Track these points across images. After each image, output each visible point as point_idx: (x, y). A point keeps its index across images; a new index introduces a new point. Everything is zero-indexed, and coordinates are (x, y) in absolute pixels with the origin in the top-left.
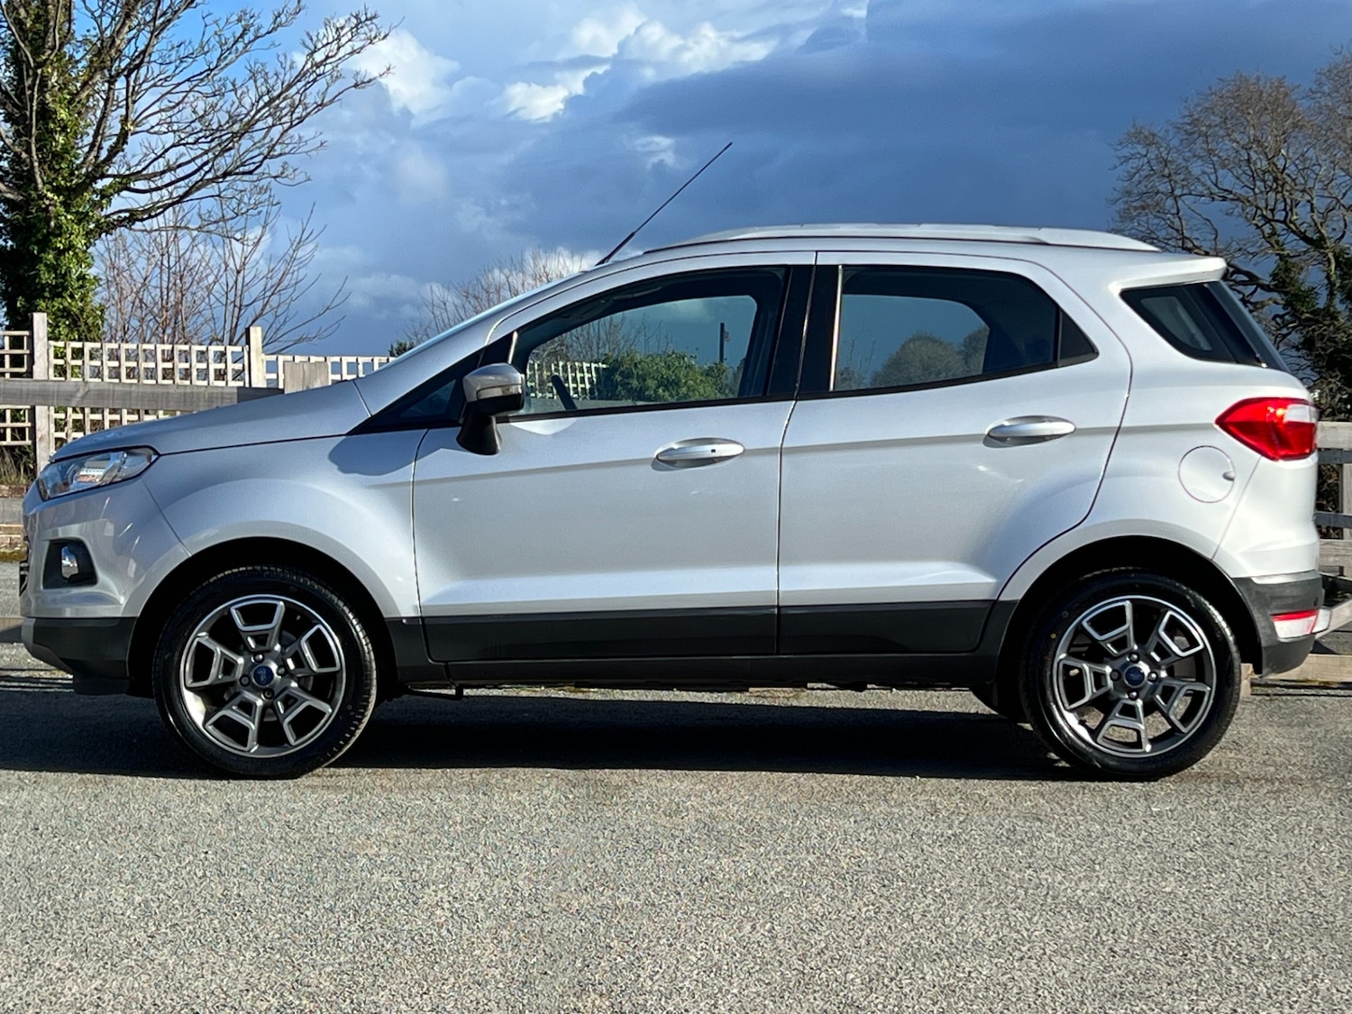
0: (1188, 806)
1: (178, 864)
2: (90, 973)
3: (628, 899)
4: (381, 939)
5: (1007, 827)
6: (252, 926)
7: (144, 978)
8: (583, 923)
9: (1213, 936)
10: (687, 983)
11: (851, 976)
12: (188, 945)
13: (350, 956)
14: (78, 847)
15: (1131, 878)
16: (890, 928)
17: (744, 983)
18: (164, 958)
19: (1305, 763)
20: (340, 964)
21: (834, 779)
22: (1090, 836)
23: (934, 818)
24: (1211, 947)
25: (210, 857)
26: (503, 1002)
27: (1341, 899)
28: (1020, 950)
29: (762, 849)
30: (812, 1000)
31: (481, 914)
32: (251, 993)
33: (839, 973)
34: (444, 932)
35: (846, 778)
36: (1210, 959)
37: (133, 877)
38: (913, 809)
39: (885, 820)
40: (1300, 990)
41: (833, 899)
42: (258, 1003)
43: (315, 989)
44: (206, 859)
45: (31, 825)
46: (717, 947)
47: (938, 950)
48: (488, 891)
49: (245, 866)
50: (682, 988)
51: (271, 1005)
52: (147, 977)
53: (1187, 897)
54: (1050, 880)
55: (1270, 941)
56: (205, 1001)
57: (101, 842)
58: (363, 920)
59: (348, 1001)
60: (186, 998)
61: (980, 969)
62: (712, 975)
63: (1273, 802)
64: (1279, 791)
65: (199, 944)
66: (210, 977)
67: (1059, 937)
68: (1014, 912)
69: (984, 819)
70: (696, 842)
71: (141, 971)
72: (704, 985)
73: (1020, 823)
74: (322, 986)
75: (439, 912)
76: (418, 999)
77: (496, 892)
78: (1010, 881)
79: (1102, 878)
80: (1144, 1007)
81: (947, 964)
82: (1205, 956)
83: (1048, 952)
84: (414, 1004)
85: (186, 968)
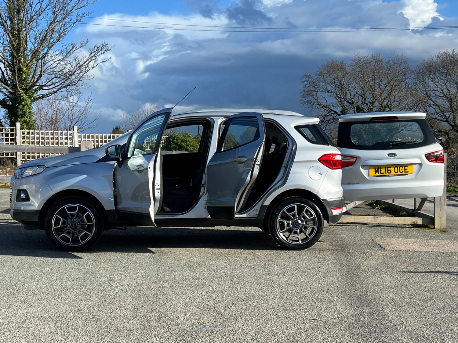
0: (310, 257)
1: (50, 276)
2: (25, 308)
3: (166, 285)
4: (101, 297)
5: (264, 263)
6: (68, 294)
7: (39, 309)
8: (154, 292)
9: (312, 293)
10: (179, 308)
11: (221, 306)
12: (51, 299)
13: (93, 302)
14: (24, 271)
15: (294, 277)
16: (232, 292)
17: (193, 308)
18: (44, 303)
19: (340, 245)
20: (90, 304)
21: (222, 250)
22: (284, 266)
23: (246, 261)
24: (311, 297)
25: (58, 274)
26: (131, 314)
27: (345, 283)
28: (264, 298)
29: (201, 270)
30: (210, 313)
31: (128, 290)
32: (66, 313)
33: (218, 305)
34: (118, 295)
35: (225, 250)
36: (311, 300)
37: (38, 280)
38: (241, 258)
39: (233, 262)
40: (332, 308)
41: (218, 284)
42: (68, 316)
43: (83, 312)
44: (57, 275)
45: (12, 265)
46: (187, 298)
47: (243, 298)
48: (130, 283)
49: (67, 277)
50: (177, 310)
51: (72, 316)
52: (40, 309)
53: (307, 283)
54: (273, 278)
55: (326, 295)
56: (54, 315)
57: (30, 270)
58: (97, 292)
59: (91, 315)
60: (49, 314)
61: (253, 303)
62: (186, 306)
63: (331, 256)
64: (333, 253)
65: (54, 299)
66: (56, 308)
67: (274, 294)
68: (263, 287)
69: (258, 261)
70: (185, 268)
71: (38, 307)
72: (183, 309)
73: (267, 262)
74: (85, 311)
75: (117, 289)
76: (109, 314)
77: (132, 283)
78: (263, 279)
79: (286, 277)
80: (293, 313)
81: (245, 302)
82: (310, 299)
83: (271, 298)
84: (108, 315)
85: (50, 306)
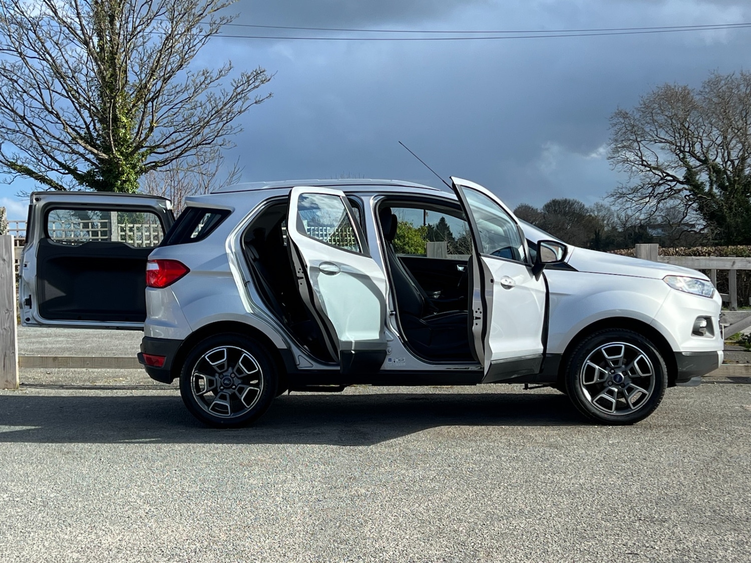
0: (626, 440)
1: (162, 476)
2: (117, 532)
3: (364, 491)
4: (250, 513)
5: (541, 452)
6: (192, 507)
7: (141, 534)
8: (342, 503)
9: (630, 506)
10: (386, 533)
11: (461, 529)
12: (162, 517)
13: (235, 521)
14: (118, 468)
15: (596, 477)
16: (482, 504)
17: (412, 533)
18: (151, 524)
19: (682, 417)
20: (230, 526)
21: (465, 429)
22: (579, 456)
23: (508, 448)
24: (628, 512)
25: (177, 472)
26: (302, 544)
27: (691, 486)
28: (540, 514)
29: (428, 465)
30: (442, 541)
31: (297, 499)
32: (188, 541)
33: (456, 527)
34: (279, 509)
35: (471, 428)
36: (627, 518)
37: (141, 483)
38: (499, 443)
39: (485, 449)
40: (666, 533)
41: (457, 490)
42: (191, 546)
43: (217, 538)
44: (176, 473)
45: (98, 457)
46: (402, 515)
47: (502, 515)
48: (301, 488)
49: (193, 477)
50: (383, 536)
51: (197, 547)
52: (143, 534)
53: (620, 486)
54: (558, 479)
55: (656, 508)
56: (167, 545)
57: (129, 466)
58: (243, 503)
59: (232, 545)
60: (159, 544)
61: (520, 524)
62: (398, 529)
63: (666, 438)
64: (669, 432)
65: (168, 517)
66: (170, 533)
67: (559, 508)
68: (539, 495)
69: (531, 448)
70: (398, 462)
71: (140, 530)
72: (394, 534)
73: (548, 450)
74: (220, 537)
75: (278, 499)
76: (263, 543)
77: (304, 488)
78: (540, 480)
79: (582, 477)
80: (593, 542)
81: (506, 522)
82: (625, 517)
83: (553, 515)
84: (261, 545)
85: (160, 529)
